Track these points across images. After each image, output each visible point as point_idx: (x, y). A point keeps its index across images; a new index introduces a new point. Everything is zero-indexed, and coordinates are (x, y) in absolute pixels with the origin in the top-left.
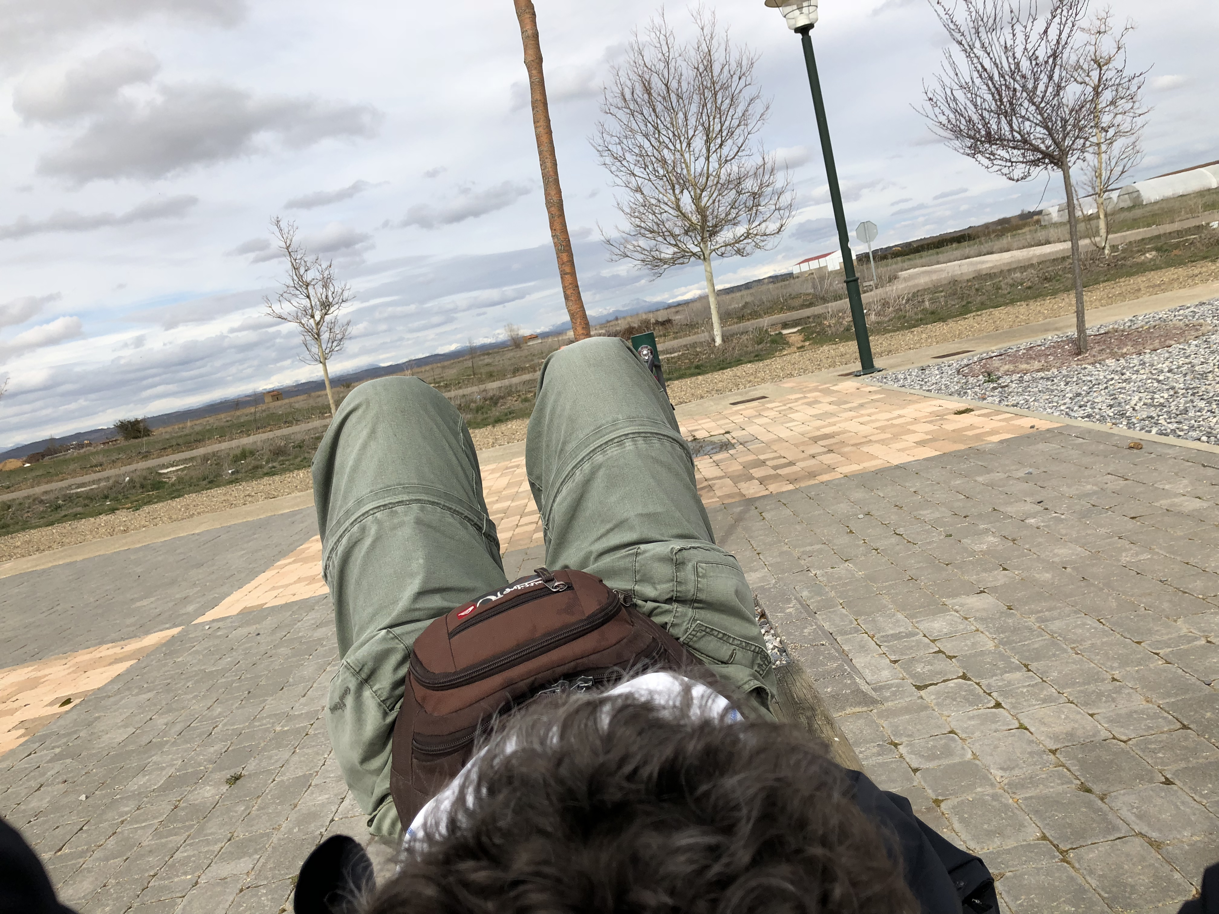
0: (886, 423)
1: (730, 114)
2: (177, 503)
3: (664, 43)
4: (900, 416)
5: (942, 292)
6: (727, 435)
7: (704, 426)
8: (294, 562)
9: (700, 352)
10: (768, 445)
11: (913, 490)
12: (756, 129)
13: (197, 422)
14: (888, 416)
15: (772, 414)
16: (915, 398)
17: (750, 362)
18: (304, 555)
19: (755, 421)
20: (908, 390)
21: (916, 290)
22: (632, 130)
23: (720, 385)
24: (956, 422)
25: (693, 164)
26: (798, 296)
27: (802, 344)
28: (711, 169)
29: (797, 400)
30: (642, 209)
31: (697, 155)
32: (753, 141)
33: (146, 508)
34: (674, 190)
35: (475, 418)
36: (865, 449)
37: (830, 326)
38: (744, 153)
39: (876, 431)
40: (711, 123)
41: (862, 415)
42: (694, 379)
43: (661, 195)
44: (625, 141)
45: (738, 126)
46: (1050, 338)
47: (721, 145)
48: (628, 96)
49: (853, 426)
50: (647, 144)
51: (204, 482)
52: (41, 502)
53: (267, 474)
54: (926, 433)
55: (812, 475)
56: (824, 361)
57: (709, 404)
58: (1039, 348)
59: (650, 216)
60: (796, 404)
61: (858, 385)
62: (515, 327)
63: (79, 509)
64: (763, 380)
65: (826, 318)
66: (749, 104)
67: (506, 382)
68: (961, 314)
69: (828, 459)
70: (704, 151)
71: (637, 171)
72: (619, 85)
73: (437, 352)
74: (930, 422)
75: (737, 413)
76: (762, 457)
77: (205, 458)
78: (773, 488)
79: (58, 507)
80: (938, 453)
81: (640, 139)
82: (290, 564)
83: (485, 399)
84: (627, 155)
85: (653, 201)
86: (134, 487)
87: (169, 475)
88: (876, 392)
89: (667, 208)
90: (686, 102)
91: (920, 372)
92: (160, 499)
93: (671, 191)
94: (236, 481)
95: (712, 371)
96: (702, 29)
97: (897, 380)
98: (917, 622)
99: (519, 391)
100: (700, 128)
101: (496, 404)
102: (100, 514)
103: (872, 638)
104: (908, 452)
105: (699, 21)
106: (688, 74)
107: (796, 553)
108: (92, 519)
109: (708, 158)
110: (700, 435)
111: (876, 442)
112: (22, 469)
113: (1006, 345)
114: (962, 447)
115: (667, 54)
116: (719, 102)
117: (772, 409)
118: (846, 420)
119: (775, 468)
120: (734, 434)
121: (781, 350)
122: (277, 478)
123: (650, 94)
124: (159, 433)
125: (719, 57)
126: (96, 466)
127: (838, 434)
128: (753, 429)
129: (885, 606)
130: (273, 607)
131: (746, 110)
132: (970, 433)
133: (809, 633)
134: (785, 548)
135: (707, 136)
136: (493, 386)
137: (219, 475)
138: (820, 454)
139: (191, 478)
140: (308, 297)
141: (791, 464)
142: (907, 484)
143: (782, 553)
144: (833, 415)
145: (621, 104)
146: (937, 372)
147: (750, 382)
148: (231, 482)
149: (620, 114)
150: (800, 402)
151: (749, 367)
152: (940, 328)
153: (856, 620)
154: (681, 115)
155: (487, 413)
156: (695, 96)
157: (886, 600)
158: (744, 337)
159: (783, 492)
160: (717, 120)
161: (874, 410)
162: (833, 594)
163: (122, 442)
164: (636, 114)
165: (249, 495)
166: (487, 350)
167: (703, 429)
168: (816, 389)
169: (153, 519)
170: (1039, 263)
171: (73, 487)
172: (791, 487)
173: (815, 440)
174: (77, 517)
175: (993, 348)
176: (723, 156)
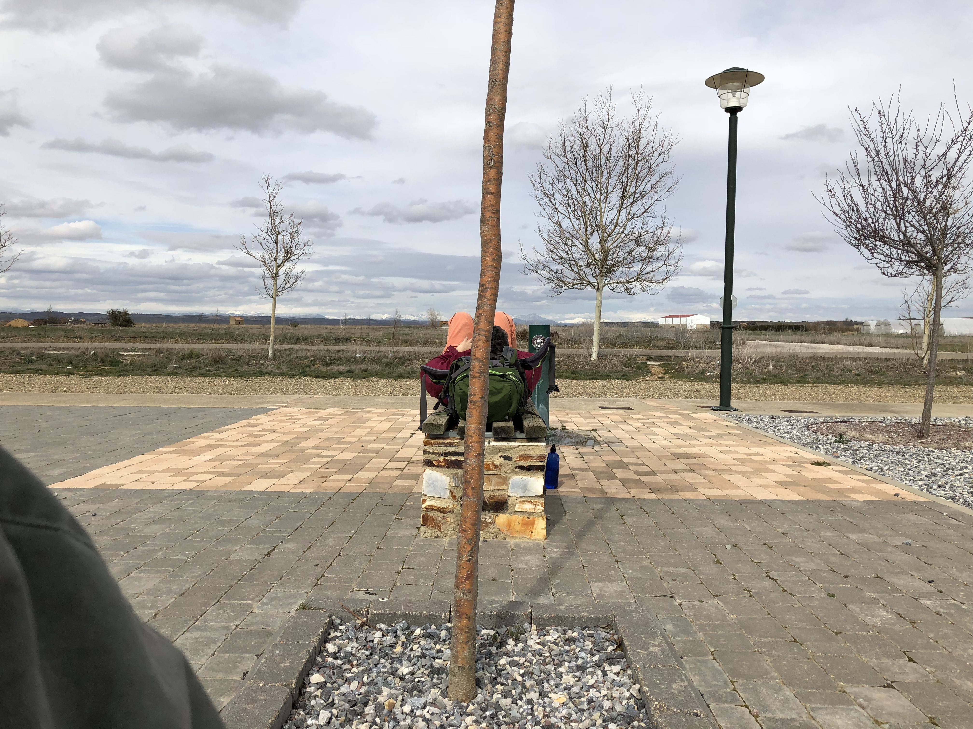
0: (745, 457)
1: (646, 180)
2: (119, 380)
3: (606, 114)
4: (758, 454)
5: (783, 362)
6: (594, 433)
7: (574, 420)
8: (173, 452)
9: (578, 362)
10: (632, 450)
11: (781, 530)
12: (662, 198)
13: (171, 325)
14: (747, 451)
15: (637, 424)
16: (771, 441)
17: (618, 379)
18: (186, 448)
19: (621, 426)
20: (762, 432)
21: (761, 356)
22: (564, 176)
23: (590, 391)
24: (814, 472)
25: (606, 213)
26: (662, 339)
27: (662, 375)
28: (619, 222)
29: (659, 417)
30: (557, 239)
31: (611, 207)
32: (658, 208)
33: (95, 379)
34: (586, 230)
35: (383, 370)
36: (727, 476)
37: (687, 367)
38: (648, 214)
39: (735, 462)
40: (629, 184)
41: (721, 445)
42: (569, 381)
43: (575, 232)
44: (557, 183)
45: (650, 191)
46: (889, 418)
47: (632, 204)
48: (568, 148)
49: (713, 452)
50: (573, 189)
51: (151, 370)
52: (19, 354)
53: (201, 375)
54: (787, 476)
55: (675, 489)
56: (682, 392)
57: (579, 402)
58: (881, 424)
59: (563, 246)
60: (658, 420)
61: (716, 418)
62: (436, 313)
63: (44, 367)
64: (628, 395)
65: (684, 361)
66: (662, 177)
67: (416, 349)
68: (799, 382)
69: (689, 477)
70: (618, 205)
71: (561, 208)
72: (563, 139)
73: (371, 317)
74: (789, 466)
75: (604, 415)
76: (625, 460)
77: (160, 351)
78: (634, 492)
79: (31, 361)
80: (800, 498)
81: (569, 183)
82: (170, 452)
83: (396, 358)
84: (556, 195)
85: (568, 235)
86: (96, 360)
87: (126, 358)
88: (732, 428)
89: (577, 243)
90: (612, 165)
91: (771, 420)
92: (110, 374)
93: (584, 230)
94: (175, 374)
95: (585, 379)
96: (639, 110)
97: (750, 421)
98: (813, 709)
99: (424, 358)
100: (619, 187)
101: (403, 363)
102: (57, 374)
103: (756, 716)
104: (770, 490)
105: (637, 103)
106: (620, 142)
107: (659, 571)
108: (48, 377)
109: (619, 211)
110: (570, 426)
111: (736, 472)
112: (26, 329)
113: (849, 415)
114: (826, 498)
115: (606, 123)
116: (639, 169)
117: (637, 419)
118: (706, 445)
119: (638, 473)
120: (600, 433)
121: (644, 376)
122: (207, 380)
123: (585, 151)
124: (140, 326)
125: (646, 135)
126: (77, 338)
127: (700, 456)
128: (617, 433)
129: (767, 673)
130: (127, 489)
131: (659, 181)
132: (832, 486)
133: (679, 691)
134: (646, 563)
135: (624, 193)
136: (405, 350)
137: (164, 367)
138: (682, 471)
139: (142, 363)
140: (276, 243)
141: (654, 473)
142: (774, 523)
143: (643, 568)
144: (693, 438)
145: (561, 152)
146: (787, 423)
147: (616, 394)
148: (170, 374)
149: (558, 161)
150: (662, 420)
151: (617, 383)
152: (782, 389)
153: (733, 682)
154: (605, 174)
155: (393, 368)
156: (621, 160)
157: (767, 663)
158: (616, 359)
159: (645, 500)
160: (634, 184)
161: (731, 443)
162: (701, 636)
163: (109, 326)
164: (570, 163)
165: (178, 388)
166: (409, 324)
167: (572, 422)
168: (676, 413)
169: (93, 389)
170: (866, 359)
171: (51, 349)
172: (653, 496)
173: (677, 456)
174: (38, 372)
175: (838, 415)
176: (632, 213)
